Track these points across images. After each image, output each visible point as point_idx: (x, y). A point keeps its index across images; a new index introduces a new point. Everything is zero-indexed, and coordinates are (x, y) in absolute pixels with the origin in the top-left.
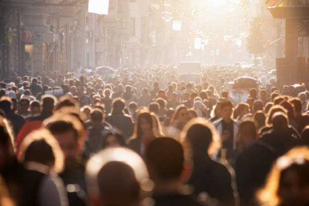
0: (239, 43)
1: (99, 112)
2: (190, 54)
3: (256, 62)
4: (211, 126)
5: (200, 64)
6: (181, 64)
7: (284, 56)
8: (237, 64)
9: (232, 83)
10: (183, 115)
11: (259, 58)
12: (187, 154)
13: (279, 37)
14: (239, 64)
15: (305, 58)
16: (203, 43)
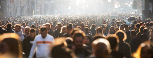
0: (130, 6)
1: (87, 28)
2: (114, 9)
3: (135, 12)
4: (124, 32)
5: (117, 13)
6: (111, 13)
7: (144, 10)
8: (129, 13)
9: (128, 19)
10: (112, 29)
11: (136, 11)
12: (118, 41)
13: (142, 4)
14: (130, 13)
15: (151, 10)
16: (118, 6)
